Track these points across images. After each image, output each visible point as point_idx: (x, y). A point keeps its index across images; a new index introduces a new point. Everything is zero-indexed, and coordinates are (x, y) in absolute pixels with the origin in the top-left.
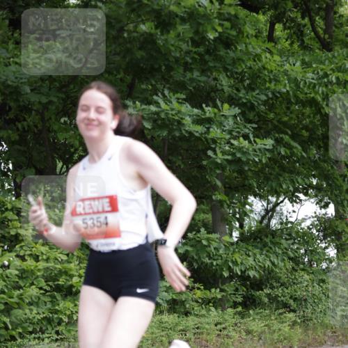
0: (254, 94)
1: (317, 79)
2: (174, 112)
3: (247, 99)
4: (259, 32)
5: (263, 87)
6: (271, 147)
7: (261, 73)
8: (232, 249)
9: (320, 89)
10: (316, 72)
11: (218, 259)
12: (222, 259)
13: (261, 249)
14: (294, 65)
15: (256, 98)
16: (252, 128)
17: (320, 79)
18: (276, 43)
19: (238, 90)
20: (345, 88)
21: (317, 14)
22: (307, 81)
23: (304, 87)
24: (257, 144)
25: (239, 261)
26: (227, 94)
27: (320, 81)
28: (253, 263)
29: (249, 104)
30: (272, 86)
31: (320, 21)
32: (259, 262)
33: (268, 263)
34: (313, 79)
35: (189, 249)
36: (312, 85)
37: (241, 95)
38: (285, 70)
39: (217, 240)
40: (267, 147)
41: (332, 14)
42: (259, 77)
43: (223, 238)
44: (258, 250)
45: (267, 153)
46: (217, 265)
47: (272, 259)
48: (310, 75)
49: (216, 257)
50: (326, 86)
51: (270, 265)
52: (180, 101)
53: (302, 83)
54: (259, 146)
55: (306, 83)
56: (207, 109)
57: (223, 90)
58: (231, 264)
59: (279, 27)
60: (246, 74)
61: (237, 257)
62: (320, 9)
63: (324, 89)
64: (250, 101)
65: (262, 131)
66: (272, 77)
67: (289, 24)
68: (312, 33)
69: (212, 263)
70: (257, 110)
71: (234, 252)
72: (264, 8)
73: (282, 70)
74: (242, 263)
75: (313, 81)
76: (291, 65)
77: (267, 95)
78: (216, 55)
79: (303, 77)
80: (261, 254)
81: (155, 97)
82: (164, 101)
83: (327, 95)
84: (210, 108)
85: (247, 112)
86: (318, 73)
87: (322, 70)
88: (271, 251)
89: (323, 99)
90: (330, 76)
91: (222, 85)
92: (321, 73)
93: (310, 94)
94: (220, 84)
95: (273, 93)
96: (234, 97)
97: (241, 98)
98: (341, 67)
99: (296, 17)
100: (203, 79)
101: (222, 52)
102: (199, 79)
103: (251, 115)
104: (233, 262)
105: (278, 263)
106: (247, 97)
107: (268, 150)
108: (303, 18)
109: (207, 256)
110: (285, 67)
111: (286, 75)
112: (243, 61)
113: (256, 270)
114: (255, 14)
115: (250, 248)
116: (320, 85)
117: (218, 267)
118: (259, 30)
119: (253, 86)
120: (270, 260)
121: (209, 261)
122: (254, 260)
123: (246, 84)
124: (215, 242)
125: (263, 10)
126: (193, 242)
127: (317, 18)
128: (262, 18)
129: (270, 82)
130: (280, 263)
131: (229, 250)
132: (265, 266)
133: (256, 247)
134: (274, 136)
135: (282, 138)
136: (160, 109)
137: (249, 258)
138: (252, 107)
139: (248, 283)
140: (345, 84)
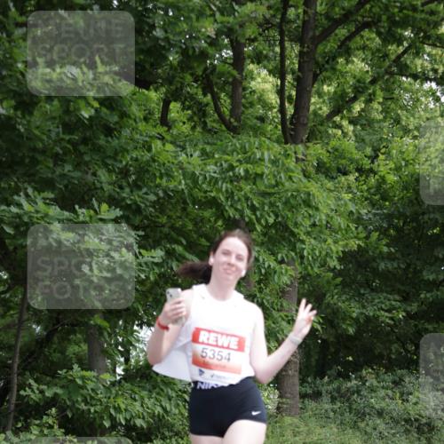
0: (141, 193)
1: (220, 173)
2: (39, 215)
3: (131, 200)
4: (150, 113)
5: (152, 185)
6: (161, 260)
7: (150, 166)
8: (114, 392)
9: (224, 185)
10: (218, 164)
11: (96, 405)
12: (101, 405)
13: (150, 391)
14: (191, 156)
15: (143, 198)
16: (138, 236)
17: (224, 172)
18: (170, 128)
19: (121, 188)
20: (254, 184)
21: (222, 90)
22: (207, 175)
23: (203, 183)
24: (143, 257)
25: (123, 406)
26: (107, 194)
27: (223, 176)
28: (141, 410)
29: (134, 207)
30: (164, 182)
31: (225, 98)
32: (148, 408)
33: (158, 410)
34: (215, 172)
35: (59, 391)
36: (214, 180)
37: (124, 195)
38: (180, 162)
39: (94, 379)
40: (156, 260)
41: (240, 89)
42: (148, 171)
43: (102, 376)
44: (146, 393)
45: (155, 267)
46: (96, 412)
47: (163, 404)
48: (211, 168)
49: (94, 402)
50: (231, 181)
51: (161, 412)
52: (48, 201)
53: (201, 178)
54: (145, 259)
55: (205, 178)
56: (80, 211)
57: (102, 188)
58: (112, 411)
59: (175, 107)
60: (131, 168)
61: (121, 402)
62: (226, 83)
63: (229, 185)
64: (135, 203)
65: (150, 240)
66: (163, 171)
67: (189, 102)
68: (216, 115)
69: (89, 410)
70: (144, 213)
71: (117, 395)
72: (156, 83)
73: (176, 162)
74: (126, 410)
75: (215, 175)
76: (187, 155)
77: (157, 195)
78: (93, 144)
79: (202, 170)
80: (150, 398)
81: (16, 197)
82: (27, 201)
83: (232, 193)
84: (84, 210)
85: (131, 216)
86: (221, 165)
87: (226, 161)
88: (162, 393)
89: (227, 199)
90: (237, 169)
91: (101, 183)
92: (225, 165)
93: (212, 192)
94: (98, 181)
95: (165, 192)
96: (117, 196)
97: (124, 199)
98: (250, 157)
99: (196, 94)
100: (77, 174)
101: (102, 141)
102: (72, 174)
103: (137, 221)
104: (115, 408)
105: (171, 409)
106: (132, 197)
107: (157, 264)
108: (205, 95)
109: (83, 401)
110: (181, 158)
111: (181, 168)
112: (127, 151)
113: (144, 418)
114: (144, 90)
115: (136, 389)
116: (224, 180)
117: (96, 415)
118: (150, 110)
119: (139, 183)
120: (161, 406)
121: (85, 408)
122: (142, 406)
123: (131, 180)
124: (92, 381)
125: (155, 85)
126: (64, 382)
127: (222, 95)
128: (153, 95)
129: (161, 178)
130: (173, 409)
131: (111, 392)
132: (154, 413)
133: (144, 388)
134: (165, 247)
135: (174, 249)
136: (22, 211)
137: (135, 403)
138: (138, 210)
139: (134, 434)
140: (255, 178)
